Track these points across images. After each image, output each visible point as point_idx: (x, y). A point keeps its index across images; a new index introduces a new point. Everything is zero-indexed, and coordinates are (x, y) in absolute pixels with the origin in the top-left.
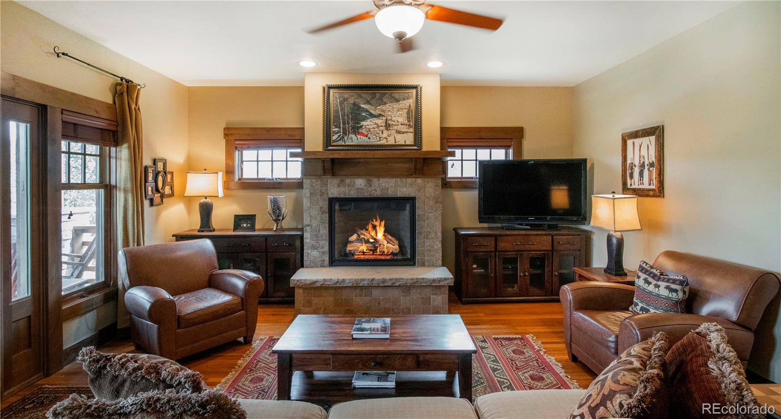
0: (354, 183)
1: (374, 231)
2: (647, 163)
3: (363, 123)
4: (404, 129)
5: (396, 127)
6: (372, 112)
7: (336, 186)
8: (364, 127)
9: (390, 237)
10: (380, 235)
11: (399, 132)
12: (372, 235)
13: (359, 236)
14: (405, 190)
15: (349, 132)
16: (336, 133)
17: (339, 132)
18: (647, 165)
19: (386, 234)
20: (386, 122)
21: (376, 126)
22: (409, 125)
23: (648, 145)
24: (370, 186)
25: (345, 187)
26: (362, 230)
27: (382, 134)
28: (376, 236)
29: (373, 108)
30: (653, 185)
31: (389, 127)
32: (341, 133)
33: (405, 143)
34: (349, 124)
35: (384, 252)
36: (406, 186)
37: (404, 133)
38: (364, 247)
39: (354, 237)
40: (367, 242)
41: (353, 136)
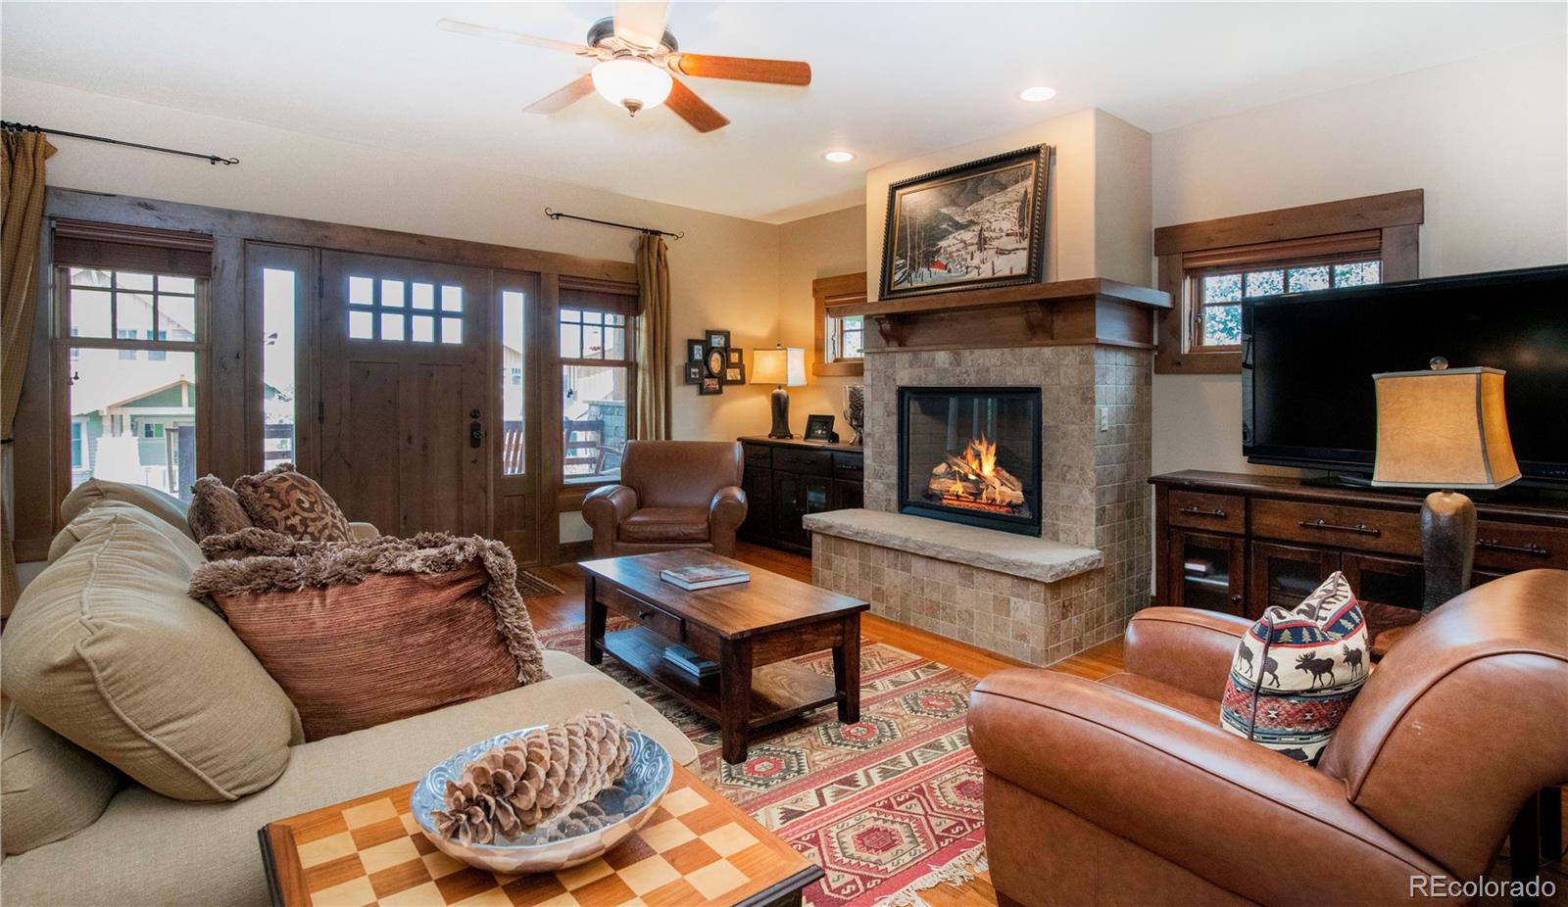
0: (934, 360)
1: (977, 461)
3: (943, 244)
4: (1009, 243)
5: (996, 243)
6: (957, 219)
7: (907, 365)
8: (942, 251)
9: (1007, 475)
10: (988, 468)
11: (1001, 252)
12: (974, 467)
13: (950, 466)
14: (1018, 371)
15: (919, 263)
16: (900, 269)
17: (904, 266)
19: (999, 468)
20: (980, 235)
21: (962, 245)
22: (1022, 235)
24: (959, 364)
25: (920, 367)
26: (956, 457)
27: (972, 259)
28: (981, 470)
29: (960, 211)
31: (985, 243)
32: (907, 268)
33: (1011, 272)
34: (919, 248)
35: (994, 500)
36: (1021, 364)
37: (1010, 252)
38: (958, 487)
39: (942, 468)
40: (965, 478)
41: (925, 270)
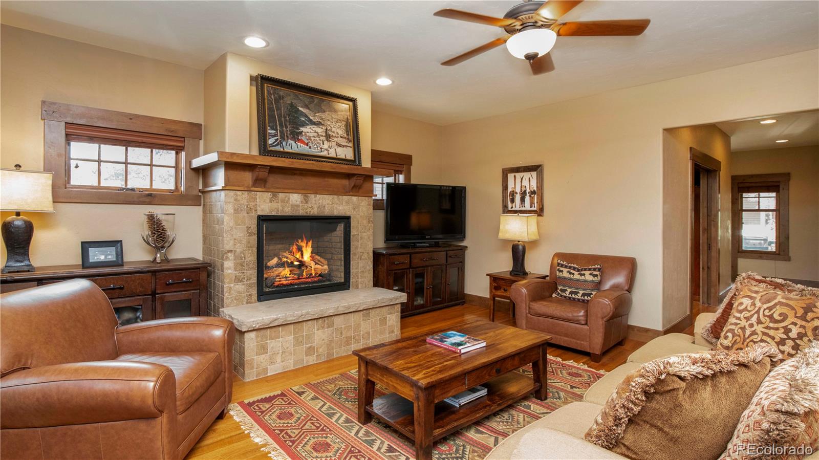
0: (289, 199)
1: (300, 253)
2: (528, 191)
3: (302, 129)
4: (343, 142)
5: (335, 139)
6: (311, 118)
7: (268, 201)
8: (303, 134)
9: (319, 258)
10: (307, 257)
11: (339, 145)
12: (298, 257)
13: (280, 259)
14: (341, 208)
15: (287, 137)
16: (273, 136)
17: (275, 135)
18: (529, 193)
19: (314, 255)
20: (326, 132)
21: (316, 134)
22: (348, 139)
23: (529, 178)
24: (307, 202)
25: (278, 202)
26: (285, 252)
27: (323, 144)
28: (302, 257)
29: (312, 114)
30: (534, 207)
31: (330, 138)
32: (279, 137)
33: (345, 157)
34: (286, 127)
35: (311, 274)
36: (342, 204)
37: (344, 146)
38: (286, 272)
39: (275, 261)
40: (291, 265)
41: (293, 143)
